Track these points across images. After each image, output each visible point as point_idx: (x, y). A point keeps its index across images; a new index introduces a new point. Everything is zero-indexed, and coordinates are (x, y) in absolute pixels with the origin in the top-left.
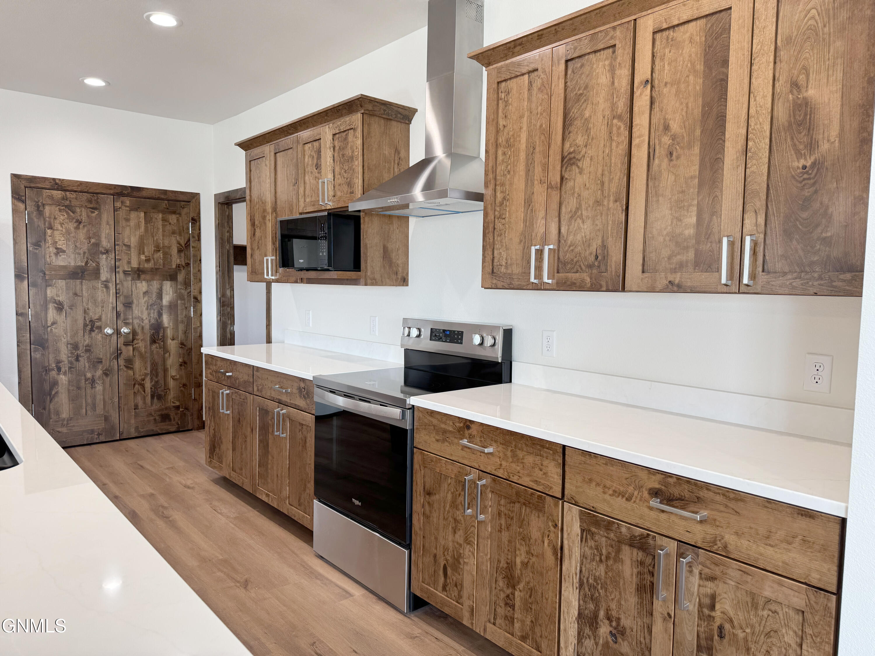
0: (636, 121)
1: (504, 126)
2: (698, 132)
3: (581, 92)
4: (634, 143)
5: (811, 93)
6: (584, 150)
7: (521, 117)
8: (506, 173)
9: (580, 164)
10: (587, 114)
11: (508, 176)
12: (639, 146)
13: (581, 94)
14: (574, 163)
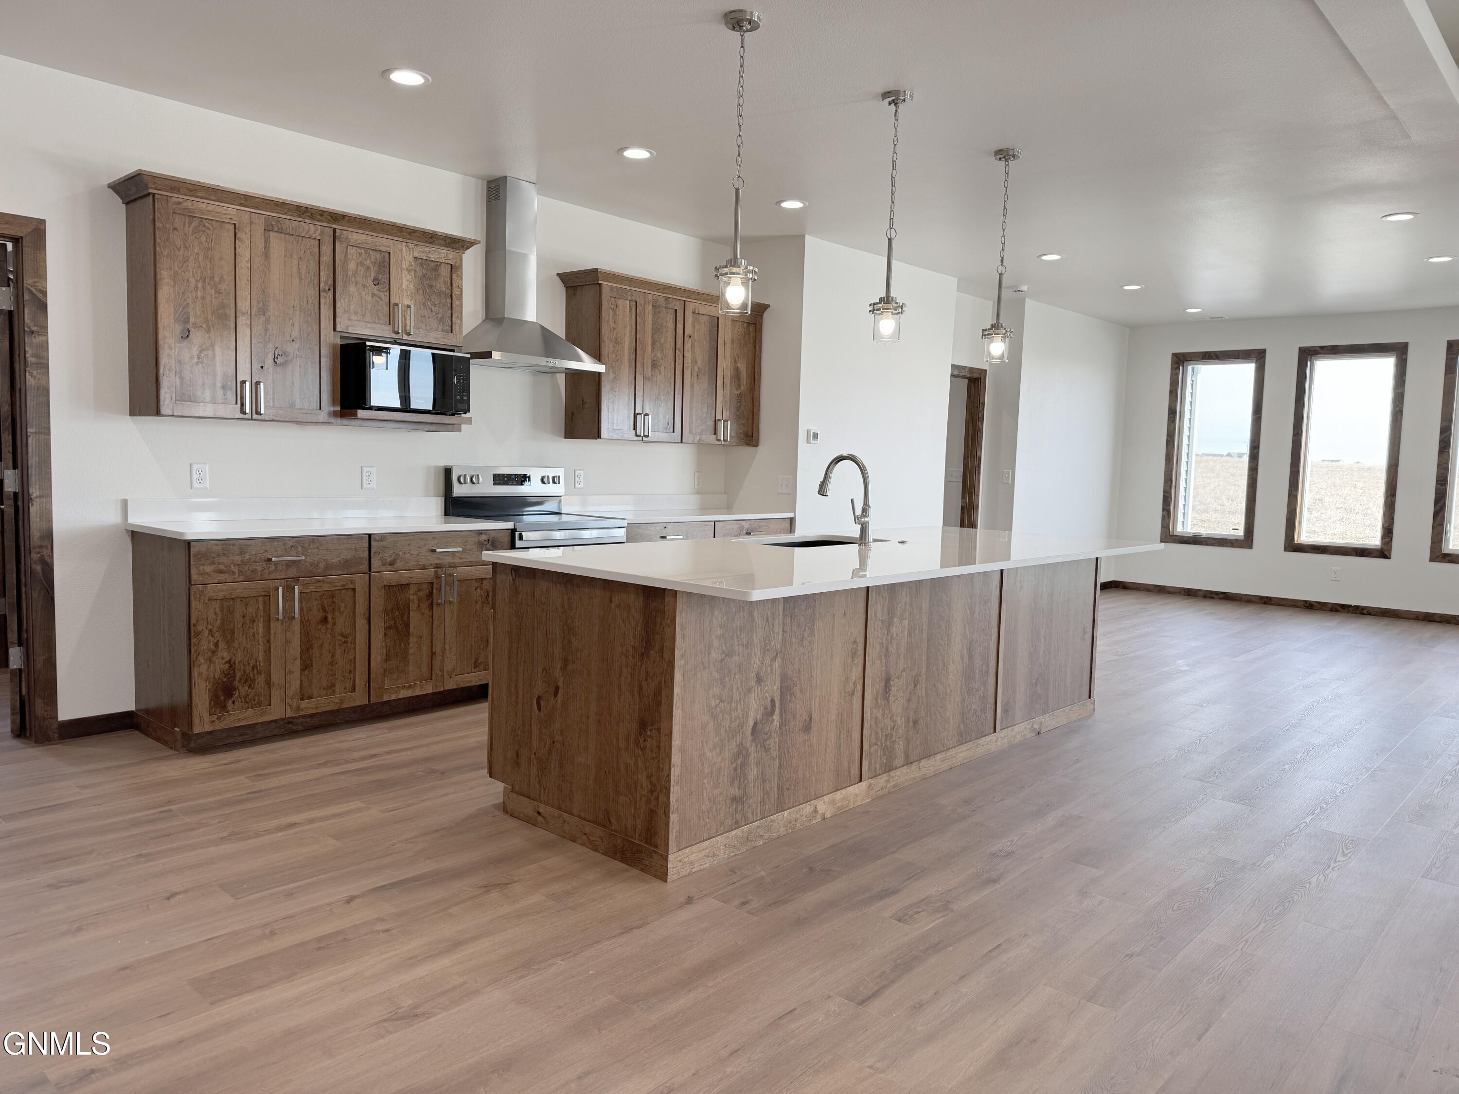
0: (686, 354)
1: (614, 329)
2: (707, 369)
3: (659, 327)
4: (685, 366)
5: (739, 365)
6: (661, 362)
7: (625, 327)
8: (615, 360)
9: (659, 368)
10: (663, 340)
11: (617, 363)
12: (687, 368)
13: (659, 328)
14: (655, 367)
